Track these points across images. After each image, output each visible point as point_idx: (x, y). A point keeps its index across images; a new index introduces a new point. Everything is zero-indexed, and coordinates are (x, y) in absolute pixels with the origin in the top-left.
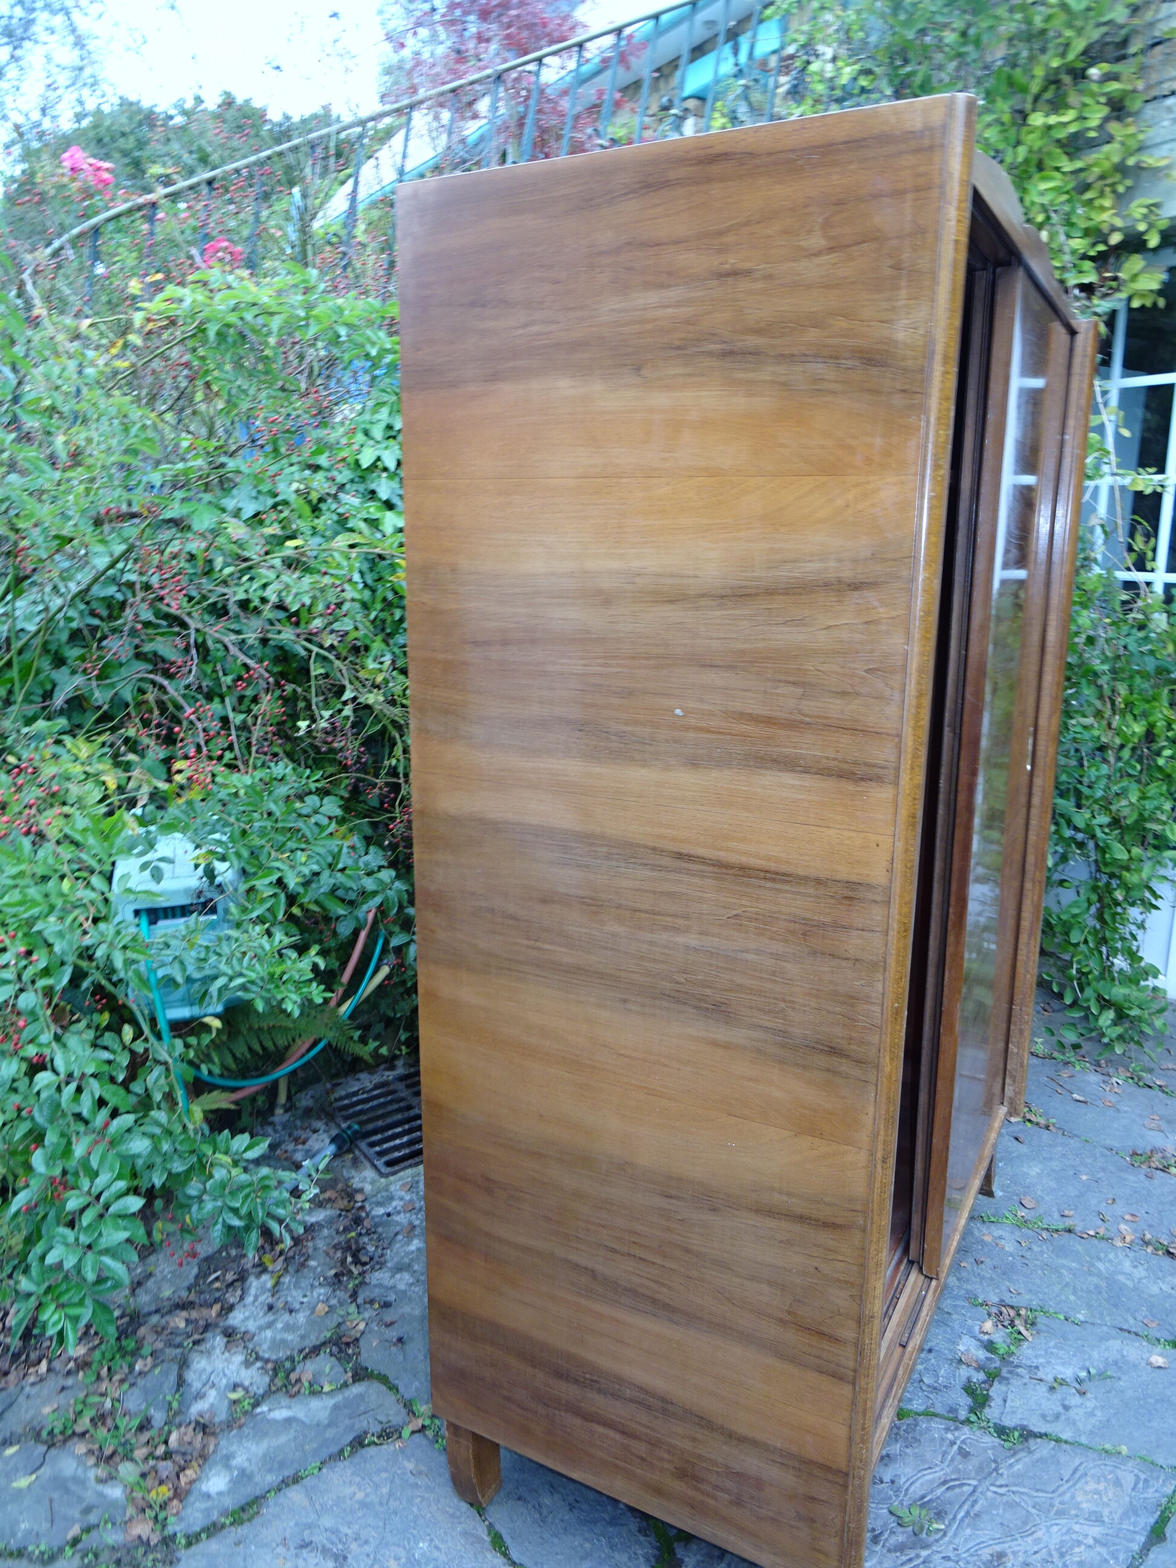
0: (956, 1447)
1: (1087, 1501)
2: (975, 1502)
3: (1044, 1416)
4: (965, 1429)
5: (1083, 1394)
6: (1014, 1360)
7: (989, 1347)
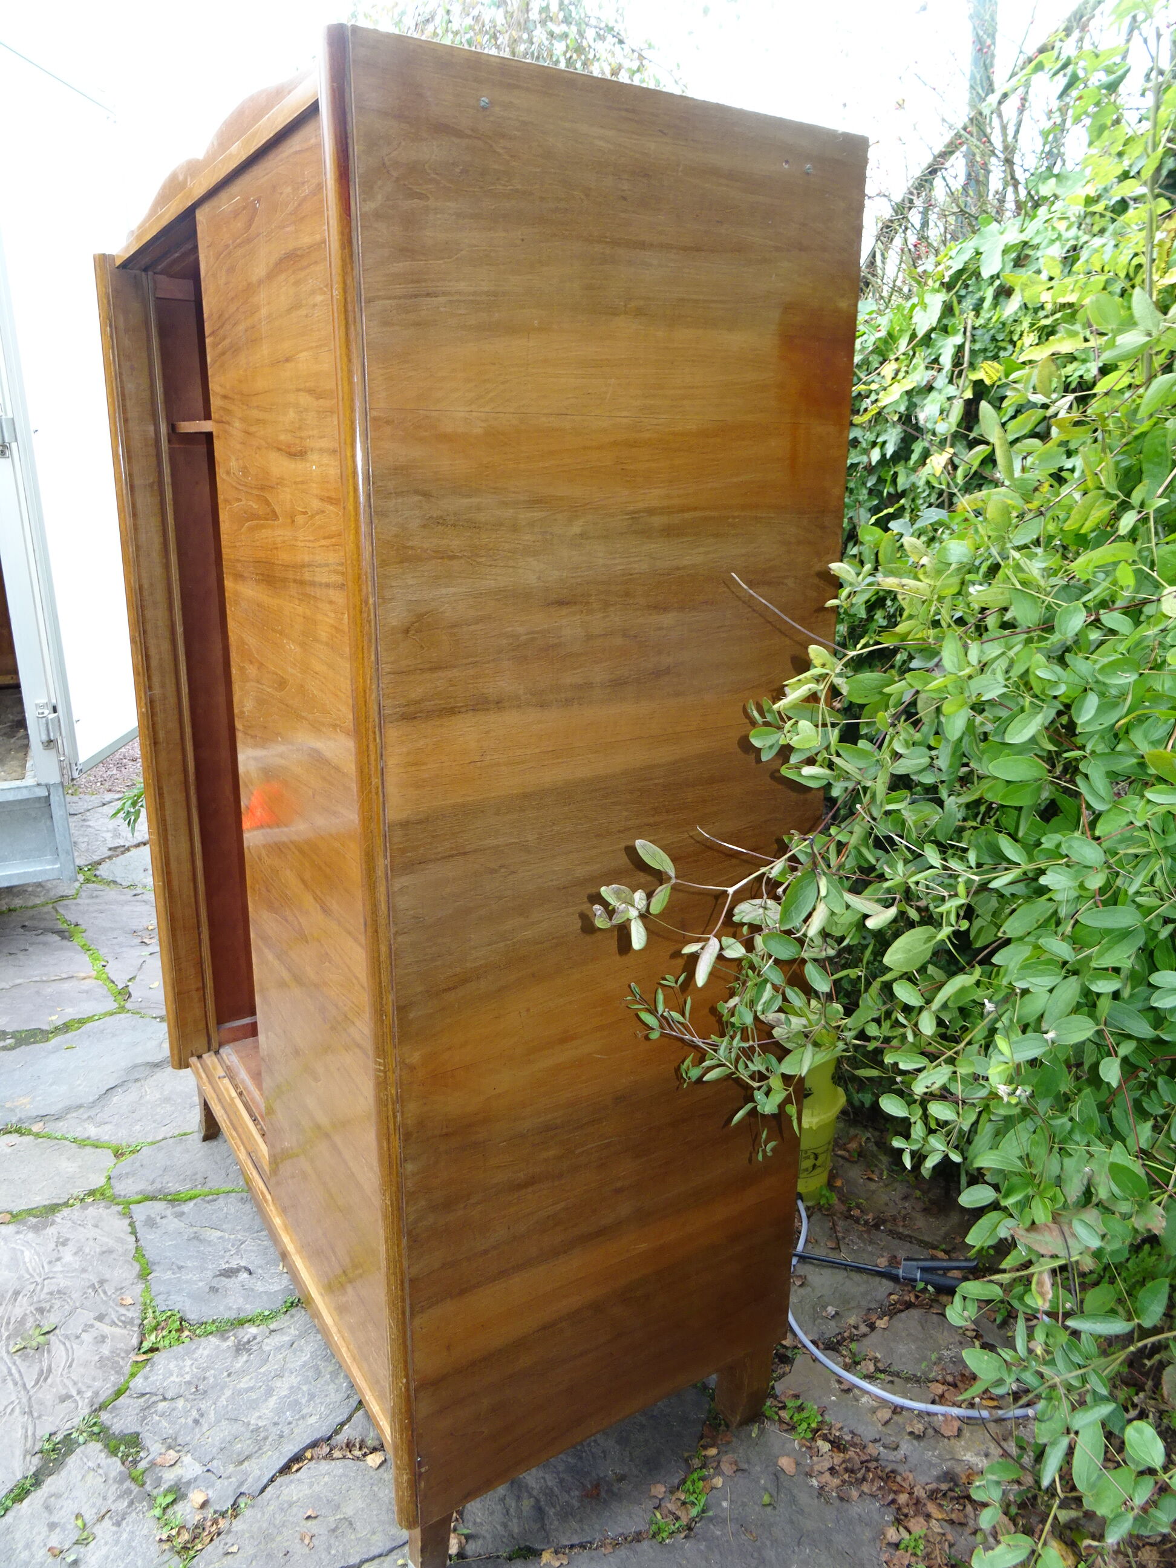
0: (74, 1393)
2: (16, 1384)
3: (57, 1496)
4: (87, 1411)
5: (56, 1553)
6: (141, 1506)
7: (175, 1490)
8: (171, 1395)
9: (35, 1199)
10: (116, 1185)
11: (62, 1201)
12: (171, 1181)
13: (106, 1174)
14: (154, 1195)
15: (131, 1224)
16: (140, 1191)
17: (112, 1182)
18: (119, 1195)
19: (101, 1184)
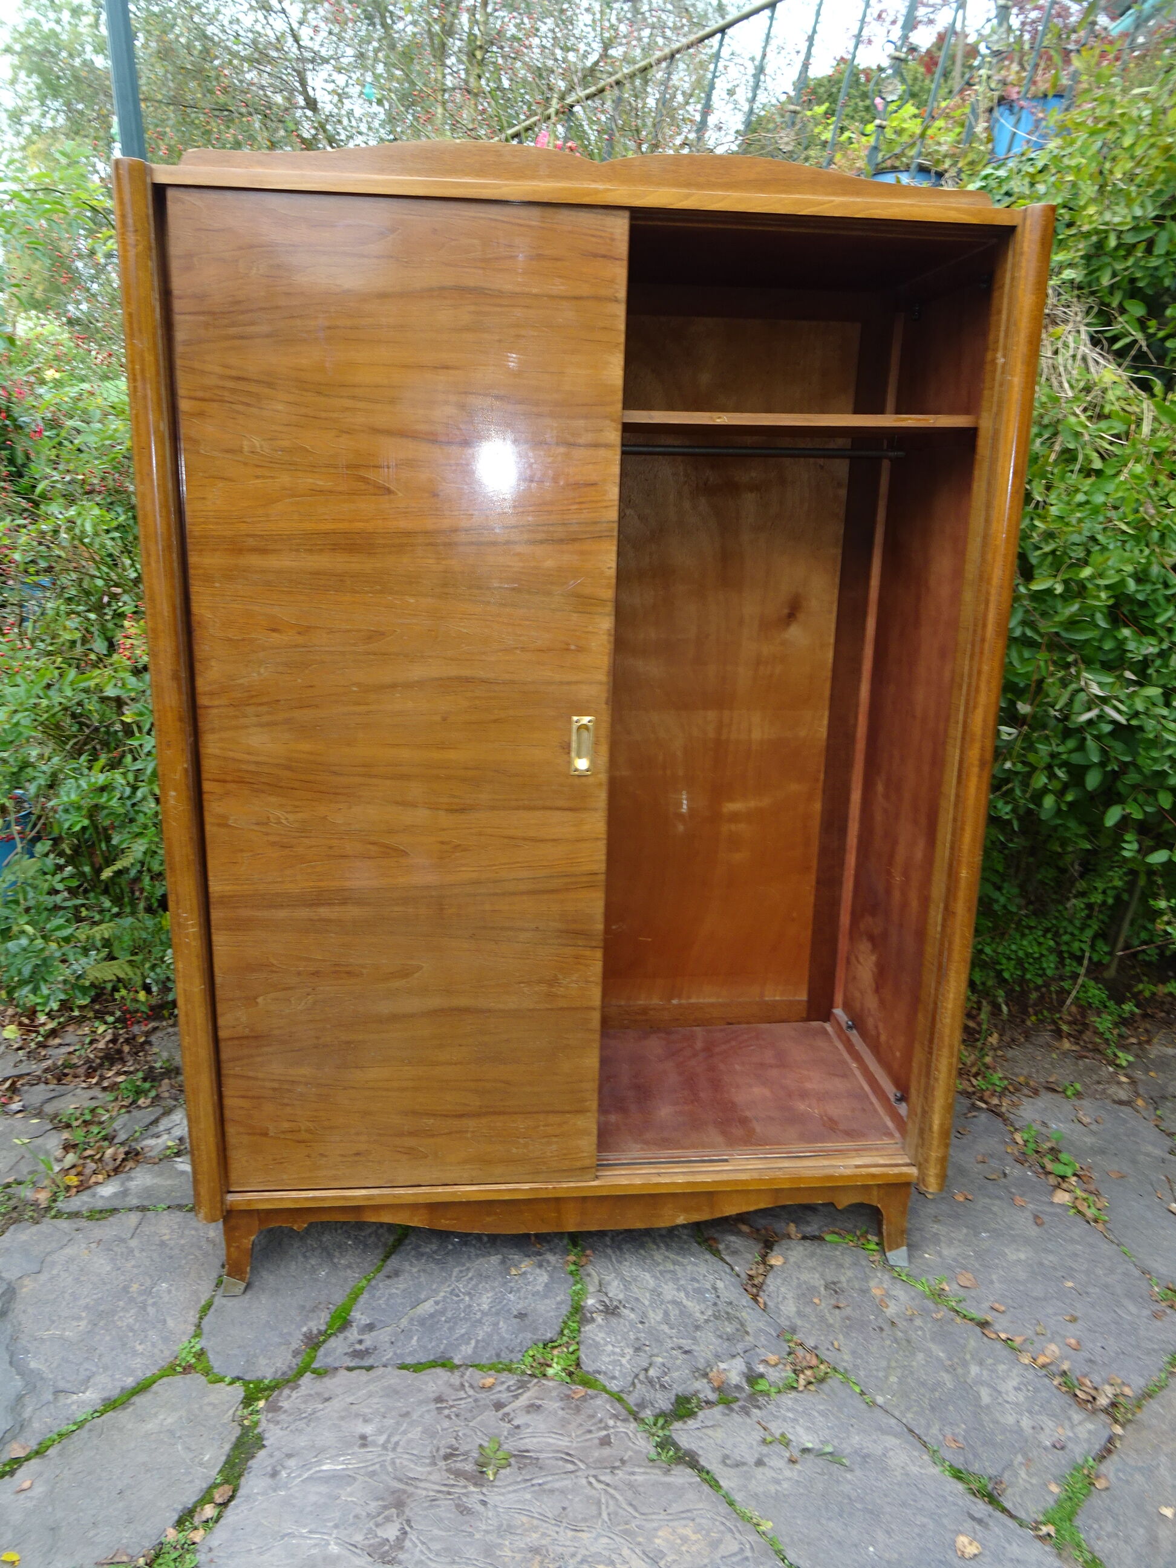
0: (604, 1433)
1: (667, 1540)
2: (563, 1480)
3: (726, 1457)
4: (633, 1425)
5: (792, 1461)
6: (762, 1400)
7: (752, 1378)
8: (645, 1365)
9: (206, 1458)
10: (259, 1374)
11: (237, 1431)
12: (299, 1327)
13: (222, 1384)
14: (314, 1342)
15: (350, 1369)
16: (296, 1353)
17: (247, 1378)
18: (284, 1374)
19: (238, 1392)
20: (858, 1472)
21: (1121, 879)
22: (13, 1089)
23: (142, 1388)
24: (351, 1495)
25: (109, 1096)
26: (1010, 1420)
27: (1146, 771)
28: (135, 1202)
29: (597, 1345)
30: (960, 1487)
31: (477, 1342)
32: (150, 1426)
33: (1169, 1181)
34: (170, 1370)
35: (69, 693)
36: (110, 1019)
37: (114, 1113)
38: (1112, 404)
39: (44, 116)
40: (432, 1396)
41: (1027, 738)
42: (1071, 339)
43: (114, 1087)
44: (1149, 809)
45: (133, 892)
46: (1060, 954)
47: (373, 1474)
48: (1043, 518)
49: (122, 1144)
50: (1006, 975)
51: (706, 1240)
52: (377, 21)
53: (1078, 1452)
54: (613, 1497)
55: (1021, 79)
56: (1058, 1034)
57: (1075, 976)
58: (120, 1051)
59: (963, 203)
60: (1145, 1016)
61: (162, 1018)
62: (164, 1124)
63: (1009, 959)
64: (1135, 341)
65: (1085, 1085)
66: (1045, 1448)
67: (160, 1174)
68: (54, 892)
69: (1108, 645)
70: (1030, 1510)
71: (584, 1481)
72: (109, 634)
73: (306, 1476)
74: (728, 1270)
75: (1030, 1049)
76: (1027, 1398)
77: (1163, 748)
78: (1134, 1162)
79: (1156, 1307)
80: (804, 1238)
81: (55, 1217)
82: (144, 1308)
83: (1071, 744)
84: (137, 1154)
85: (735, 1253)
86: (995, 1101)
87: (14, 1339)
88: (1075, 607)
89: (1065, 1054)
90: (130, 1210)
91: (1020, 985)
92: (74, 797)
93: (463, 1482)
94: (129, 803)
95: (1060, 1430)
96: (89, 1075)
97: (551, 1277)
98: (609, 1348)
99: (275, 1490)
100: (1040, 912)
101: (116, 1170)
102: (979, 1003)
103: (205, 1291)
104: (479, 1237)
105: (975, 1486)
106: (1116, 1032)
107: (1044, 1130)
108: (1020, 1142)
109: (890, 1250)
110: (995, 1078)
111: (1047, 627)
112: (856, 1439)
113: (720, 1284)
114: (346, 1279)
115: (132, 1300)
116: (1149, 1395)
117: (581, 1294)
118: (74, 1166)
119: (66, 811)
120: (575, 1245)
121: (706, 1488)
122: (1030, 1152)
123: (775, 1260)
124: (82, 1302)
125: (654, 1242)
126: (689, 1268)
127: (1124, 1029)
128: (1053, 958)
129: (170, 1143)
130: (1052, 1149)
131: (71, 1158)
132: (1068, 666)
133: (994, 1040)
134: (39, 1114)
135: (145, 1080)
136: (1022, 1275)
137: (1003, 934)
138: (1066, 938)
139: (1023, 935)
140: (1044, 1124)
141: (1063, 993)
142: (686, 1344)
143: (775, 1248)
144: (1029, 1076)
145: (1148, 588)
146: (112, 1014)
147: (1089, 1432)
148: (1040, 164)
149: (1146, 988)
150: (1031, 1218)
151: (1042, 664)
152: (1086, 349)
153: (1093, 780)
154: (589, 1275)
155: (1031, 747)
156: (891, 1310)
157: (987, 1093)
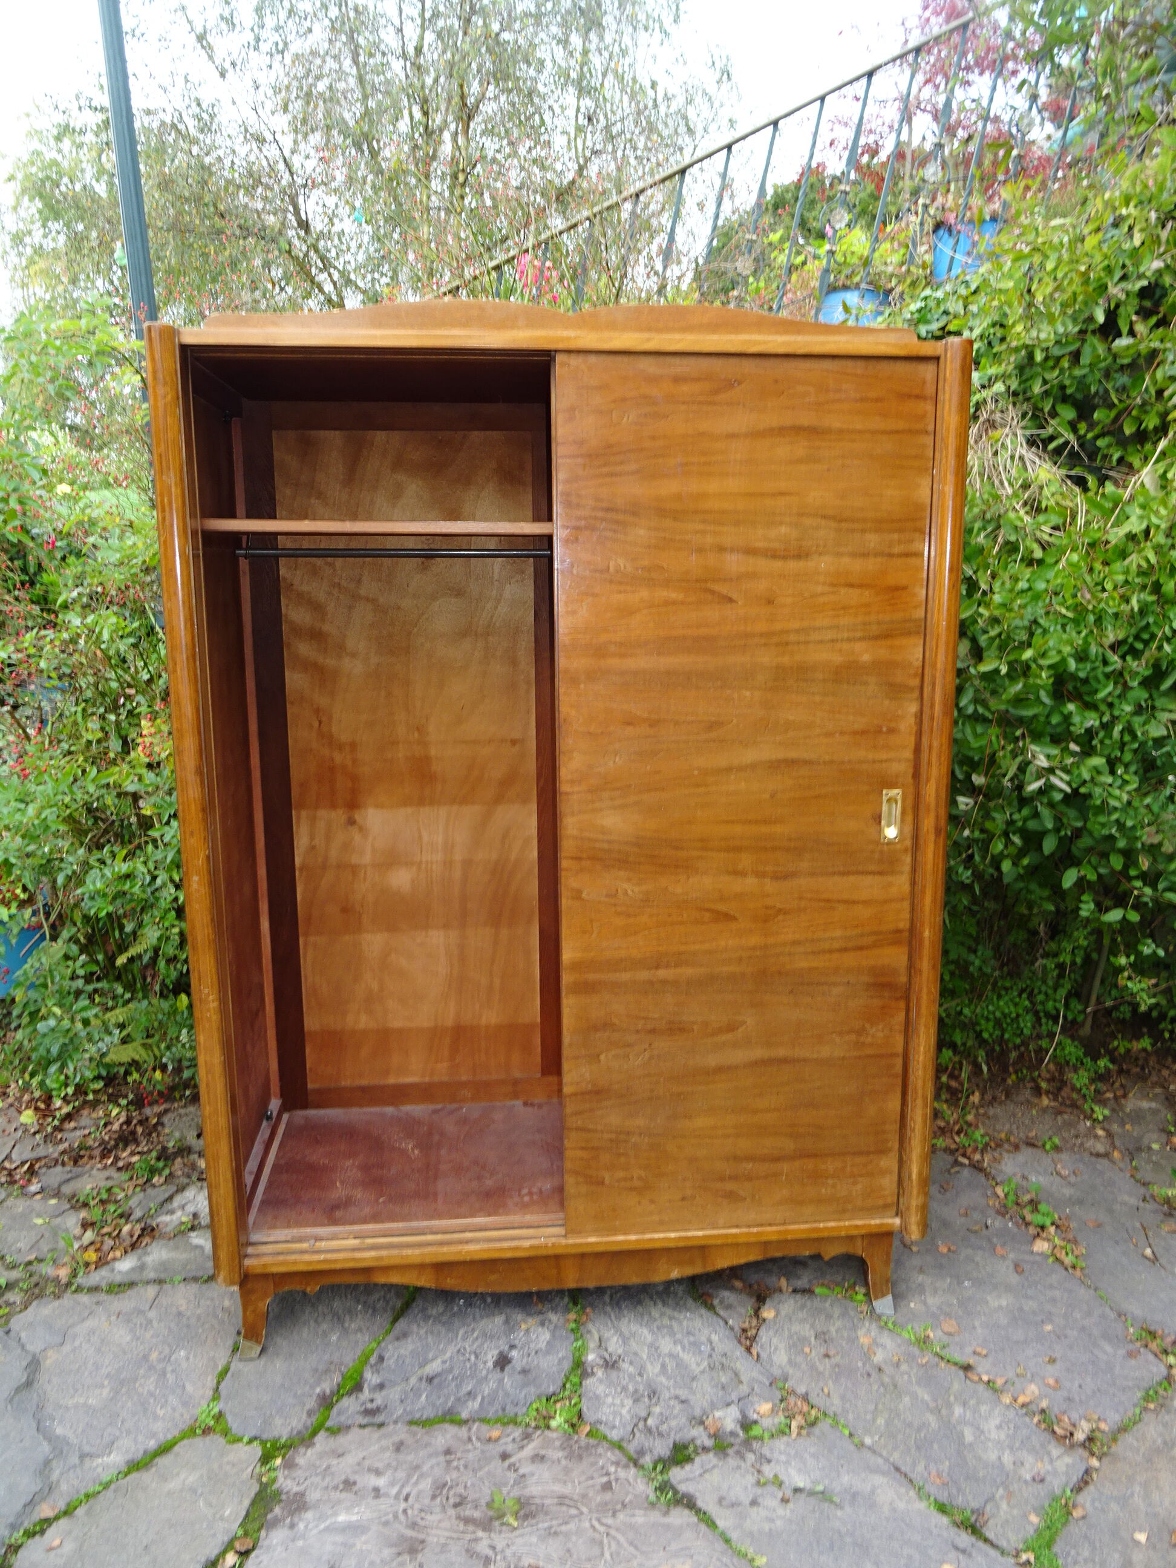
3: (722, 1498)
4: (633, 1471)
5: (785, 1501)
6: (755, 1445)
7: (747, 1424)
8: (644, 1414)
9: (227, 1513)
10: (276, 1434)
11: (256, 1488)
12: (313, 1387)
13: (240, 1445)
14: (327, 1402)
15: (362, 1426)
16: (310, 1413)
17: (264, 1437)
18: (299, 1433)
19: (257, 1450)
20: (848, 1509)
21: (1085, 938)
22: (32, 1172)
23: (164, 1449)
24: (365, 1543)
25: (125, 1176)
26: (992, 1456)
27: (1096, 834)
28: (152, 1275)
29: (597, 1397)
30: (945, 1520)
31: (483, 1398)
32: (173, 1485)
33: (1144, 1229)
34: (190, 1432)
35: (91, 789)
36: (124, 1102)
37: (130, 1192)
38: (1048, 498)
39: (45, 236)
40: (441, 1449)
41: (982, 807)
42: (1008, 441)
43: (129, 1166)
44: (1102, 871)
45: (144, 978)
46: (1036, 1014)
47: (386, 1524)
48: (987, 605)
49: (138, 1221)
50: (985, 1035)
51: (701, 1296)
52: (365, 147)
53: (1056, 1484)
54: (614, 1538)
55: (957, 206)
56: (1038, 1091)
57: (1051, 1035)
58: (133, 1133)
59: (892, 338)
60: (1121, 1072)
61: (174, 1100)
62: (177, 1201)
63: (988, 1019)
64: (1067, 443)
65: (1063, 1139)
66: (1026, 1482)
67: (177, 1248)
68: (74, 977)
69: (1055, 719)
70: (1011, 1539)
71: (587, 1525)
72: (123, 733)
73: (322, 1526)
74: (722, 1323)
75: (1011, 1107)
76: (1008, 1436)
77: (1109, 814)
78: (1110, 1211)
79: (1131, 1347)
80: (795, 1291)
81: (76, 1291)
82: (164, 1373)
83: (1025, 812)
84: (153, 1230)
85: (729, 1307)
86: (977, 1157)
87: (40, 1407)
88: (1019, 686)
89: (1044, 1110)
90: (148, 1283)
91: (1000, 1045)
92: (99, 885)
93: (471, 1528)
94: (149, 890)
95: (1039, 1464)
96: (103, 1156)
97: (553, 1335)
98: (609, 1400)
99: (293, 1540)
100: (1012, 975)
101: (133, 1246)
102: (961, 1064)
103: (222, 1357)
104: (483, 1296)
105: (959, 1518)
106: (1093, 1088)
107: (1024, 1183)
108: (1001, 1194)
109: (876, 1298)
110: (978, 1135)
111: (995, 704)
112: (846, 1479)
113: (715, 1338)
114: (357, 1342)
115: (151, 1368)
116: (1123, 1429)
117: (582, 1350)
118: (92, 1243)
119: (92, 898)
120: (575, 1304)
121: (703, 1527)
122: (1010, 1204)
123: (768, 1313)
124: (104, 1371)
125: (651, 1298)
126: (685, 1323)
127: (1100, 1085)
128: (1029, 1017)
129: (184, 1219)
130: (1031, 1201)
131: (89, 1235)
132: (1017, 739)
133: (976, 1098)
134: (57, 1194)
135: (158, 1159)
136: (1004, 1320)
137: (980, 996)
138: (1041, 997)
139: (999, 997)
140: (1024, 1177)
141: (1041, 1052)
142: (683, 1393)
143: (768, 1301)
144: (1010, 1132)
145: (1089, 666)
146: (126, 1097)
147: (1067, 1465)
148: (973, 287)
149: (1120, 1045)
150: (1012, 1267)
151: (994, 738)
152: (1023, 450)
153: (1049, 845)
154: (589, 1332)
155: (987, 816)
156: (879, 1357)
157: (969, 1151)
